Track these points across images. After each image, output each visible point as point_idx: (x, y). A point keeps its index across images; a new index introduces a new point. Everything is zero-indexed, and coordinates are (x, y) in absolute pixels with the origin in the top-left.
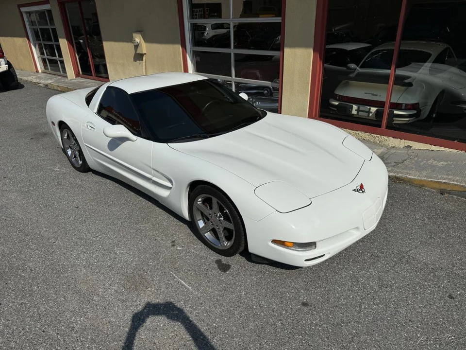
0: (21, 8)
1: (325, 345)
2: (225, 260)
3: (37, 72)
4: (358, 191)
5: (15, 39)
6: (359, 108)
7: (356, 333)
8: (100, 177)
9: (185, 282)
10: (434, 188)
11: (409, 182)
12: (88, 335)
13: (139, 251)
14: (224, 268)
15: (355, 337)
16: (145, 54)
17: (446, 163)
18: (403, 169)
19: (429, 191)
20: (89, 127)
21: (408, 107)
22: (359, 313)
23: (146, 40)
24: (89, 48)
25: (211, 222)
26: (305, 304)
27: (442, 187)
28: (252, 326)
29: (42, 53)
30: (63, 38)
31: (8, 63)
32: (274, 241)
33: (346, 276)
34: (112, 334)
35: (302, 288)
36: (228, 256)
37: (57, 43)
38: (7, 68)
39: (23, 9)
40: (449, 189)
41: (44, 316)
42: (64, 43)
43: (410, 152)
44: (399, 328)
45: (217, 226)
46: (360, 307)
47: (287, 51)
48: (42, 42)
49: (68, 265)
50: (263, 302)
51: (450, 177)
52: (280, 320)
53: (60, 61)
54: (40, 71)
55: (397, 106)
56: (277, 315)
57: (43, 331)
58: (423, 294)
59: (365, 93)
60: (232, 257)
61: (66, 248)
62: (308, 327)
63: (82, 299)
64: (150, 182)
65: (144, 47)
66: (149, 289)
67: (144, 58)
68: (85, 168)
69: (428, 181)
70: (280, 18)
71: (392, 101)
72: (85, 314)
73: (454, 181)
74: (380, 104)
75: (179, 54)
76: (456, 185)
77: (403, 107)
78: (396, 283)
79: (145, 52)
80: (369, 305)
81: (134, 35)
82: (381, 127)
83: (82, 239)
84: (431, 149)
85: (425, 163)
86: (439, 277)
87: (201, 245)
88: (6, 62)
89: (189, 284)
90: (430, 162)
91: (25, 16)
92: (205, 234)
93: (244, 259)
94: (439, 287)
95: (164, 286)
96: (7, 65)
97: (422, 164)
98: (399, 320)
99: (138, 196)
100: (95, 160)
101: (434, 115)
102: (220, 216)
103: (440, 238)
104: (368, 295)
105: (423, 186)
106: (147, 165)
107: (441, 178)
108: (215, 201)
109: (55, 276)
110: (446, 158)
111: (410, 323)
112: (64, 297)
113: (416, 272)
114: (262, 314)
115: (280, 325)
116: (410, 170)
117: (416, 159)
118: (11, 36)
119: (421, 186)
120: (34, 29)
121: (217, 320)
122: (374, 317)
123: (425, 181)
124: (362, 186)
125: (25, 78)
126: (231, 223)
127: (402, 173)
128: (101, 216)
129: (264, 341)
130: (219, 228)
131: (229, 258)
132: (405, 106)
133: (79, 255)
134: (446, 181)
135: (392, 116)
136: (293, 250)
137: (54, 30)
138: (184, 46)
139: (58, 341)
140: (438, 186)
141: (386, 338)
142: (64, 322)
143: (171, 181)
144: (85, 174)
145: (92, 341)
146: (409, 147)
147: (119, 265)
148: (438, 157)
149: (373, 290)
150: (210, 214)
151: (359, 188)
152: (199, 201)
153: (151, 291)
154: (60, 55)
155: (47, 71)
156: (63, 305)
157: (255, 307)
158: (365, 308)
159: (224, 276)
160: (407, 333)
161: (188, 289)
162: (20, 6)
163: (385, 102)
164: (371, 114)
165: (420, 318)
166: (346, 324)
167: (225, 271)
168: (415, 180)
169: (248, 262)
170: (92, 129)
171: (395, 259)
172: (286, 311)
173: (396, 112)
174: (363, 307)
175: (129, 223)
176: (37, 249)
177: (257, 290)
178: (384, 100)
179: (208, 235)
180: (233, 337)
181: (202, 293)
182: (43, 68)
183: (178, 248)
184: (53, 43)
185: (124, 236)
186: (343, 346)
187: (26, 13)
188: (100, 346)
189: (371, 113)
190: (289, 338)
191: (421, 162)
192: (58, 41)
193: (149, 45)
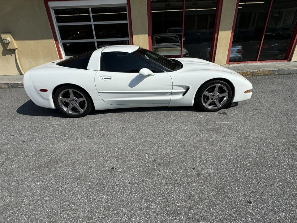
16: (17, 49)
20: (104, 79)
23: (16, 38)
25: (212, 99)
32: (245, 92)
45: (215, 99)
65: (14, 44)
66: (222, 129)
67: (16, 52)
70: (128, 21)
75: (54, 46)
79: (16, 47)
81: (3, 36)
92: (207, 107)
106: (168, 85)
108: (218, 86)
126: (226, 93)
138: (56, 40)
143: (185, 88)
152: (205, 91)
161: (231, 123)
170: (109, 79)
183: (201, 117)
193: (19, 42)
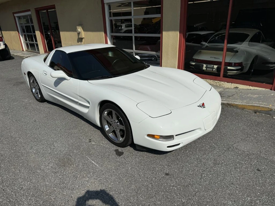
0: (15, 15)
1: (178, 198)
2: (120, 149)
3: (23, 51)
4: (201, 107)
5: (11, 32)
6: (207, 66)
7: (198, 191)
8: (51, 105)
9: (94, 162)
10: (251, 110)
11: (236, 106)
12: (31, 192)
13: (69, 145)
14: (119, 154)
15: (197, 193)
16: (84, 38)
17: (258, 96)
18: (232, 99)
19: (247, 111)
20: (44, 74)
21: (236, 65)
22: (201, 179)
23: (85, 30)
24: (52, 36)
25: (113, 126)
26: (167, 174)
27: (256, 109)
28: (133, 187)
29: (26, 40)
30: (38, 31)
31: (5, 45)
32: (149, 135)
33: (194, 158)
34: (46, 191)
35: (166, 165)
36: (123, 147)
37: (34, 34)
38: (4, 47)
39: (16, 15)
40: (259, 110)
41: (5, 181)
42: (38, 34)
43: (237, 90)
44: (225, 188)
45: (116, 129)
46: (202, 176)
47: (164, 33)
48: (26, 34)
49: (24, 153)
50: (141, 173)
51: (260, 103)
52: (151, 183)
53: (36, 44)
54: (25, 50)
55: (230, 64)
56: (149, 180)
57: (4, 190)
58: (241, 168)
59: (211, 57)
60: (125, 148)
61: (25, 143)
62: (168, 188)
63: (30, 172)
64: (77, 105)
65: (83, 34)
66: (72, 166)
67: (83, 40)
68: (42, 100)
69: (247, 105)
70: (160, 15)
71: (226, 61)
72: (31, 180)
73: (262, 105)
74: (219, 63)
75: (103, 37)
76: (263, 107)
77: (233, 65)
78: (224, 162)
80: (207, 175)
81: (77, 27)
82: (220, 77)
83: (35, 138)
84: (250, 88)
85: (246, 96)
86: (251, 159)
87: (107, 141)
88: (4, 44)
89: (97, 163)
90: (249, 95)
91: (17, 19)
92: (109, 134)
93: (132, 149)
94: (251, 164)
95: (81, 164)
96: (4, 46)
97: (244, 96)
98: (225, 184)
99: (72, 115)
100: (47, 94)
101: (252, 71)
102: (117, 122)
103: (253, 137)
104: (207, 169)
105: (244, 108)
106: (76, 94)
107: (255, 104)
108: (114, 112)
109: (16, 159)
110: (259, 93)
111: (232, 185)
112: (20, 171)
113: (237, 156)
114: (140, 180)
115: (150, 186)
116: (236, 100)
117: (241, 94)
118: (9, 31)
119: (243, 108)
120: (22, 26)
121: (112, 183)
122: (209, 181)
123: (245, 105)
124: (203, 104)
125: (15, 54)
126: (123, 126)
127: (232, 101)
128: (49, 126)
129: (140, 196)
130: (117, 130)
131: (123, 149)
132: (234, 64)
133: (32, 147)
134: (258, 105)
135: (226, 70)
136: (160, 140)
137: (33, 26)
138: (106, 33)
139: (12, 195)
140: (253, 108)
141: (217, 194)
142: (17, 185)
143: (89, 103)
144: (42, 103)
145: (33, 196)
146: (237, 88)
147: (56, 152)
148: (254, 92)
149: (210, 166)
150: (112, 122)
151: (201, 105)
152: (105, 114)
153: (73, 167)
154: (36, 41)
155: (29, 50)
156: (18, 175)
157: (136, 176)
158: (204, 177)
159: (119, 159)
160: (230, 191)
161: (96, 166)
162: (14, 13)
163: (221, 62)
164: (214, 70)
165: (239, 182)
166: (192, 186)
167: (120, 156)
168: (239, 105)
169: (134, 150)
170: (46, 75)
171: (225, 149)
172: (155, 178)
173: (229, 68)
174: (203, 176)
175: (65, 129)
176: (8, 144)
177: (138, 166)
178: (221, 61)
179: (111, 135)
180: (120, 194)
181: (104, 168)
182: (26, 48)
183: (93, 143)
184: (32, 34)
185: (61, 137)
186: (189, 198)
187: (17, 17)
188: (37, 199)
189: (214, 68)
190: (156, 194)
191: (243, 95)
192: (35, 33)
193: (86, 32)
